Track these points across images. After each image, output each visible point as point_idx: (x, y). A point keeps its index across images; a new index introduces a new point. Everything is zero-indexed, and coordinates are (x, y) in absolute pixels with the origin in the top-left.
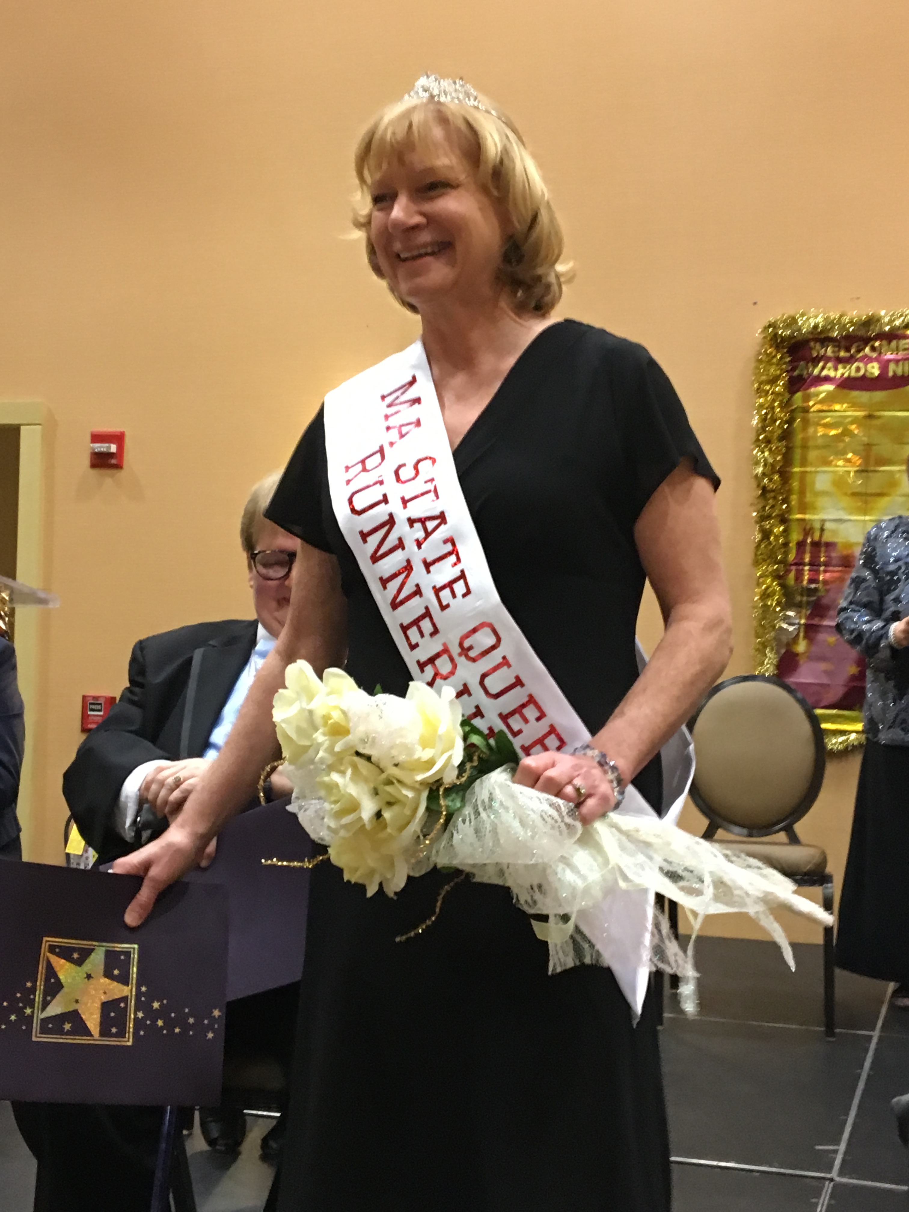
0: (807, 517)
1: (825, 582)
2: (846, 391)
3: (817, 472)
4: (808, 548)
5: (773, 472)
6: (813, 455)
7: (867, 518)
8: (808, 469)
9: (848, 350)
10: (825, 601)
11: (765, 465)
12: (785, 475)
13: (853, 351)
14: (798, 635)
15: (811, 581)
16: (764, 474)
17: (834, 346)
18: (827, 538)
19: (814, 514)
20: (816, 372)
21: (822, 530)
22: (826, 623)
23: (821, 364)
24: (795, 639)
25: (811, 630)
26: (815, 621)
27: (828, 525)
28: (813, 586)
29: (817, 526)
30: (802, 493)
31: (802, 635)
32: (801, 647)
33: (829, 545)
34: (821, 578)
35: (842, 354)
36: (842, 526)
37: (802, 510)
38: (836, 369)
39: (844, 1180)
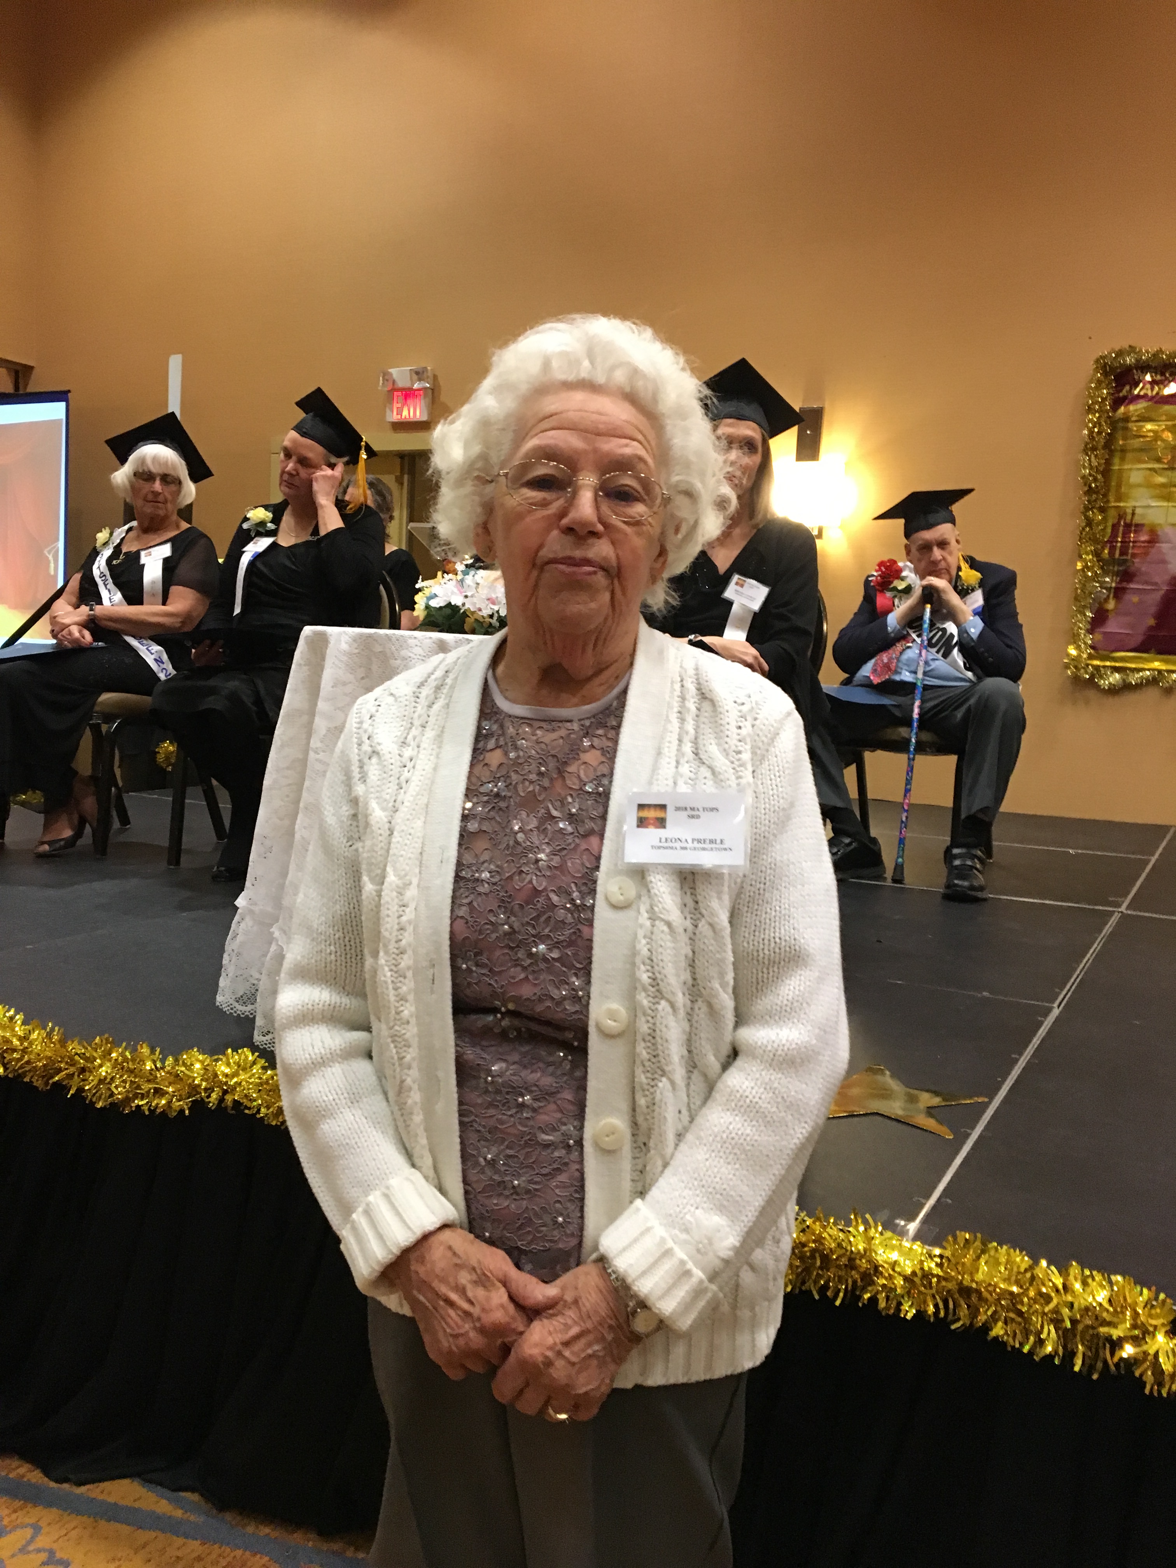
0: (1122, 504)
1: (1134, 555)
2: (1159, 405)
3: (1131, 469)
4: (1121, 529)
5: (1097, 472)
6: (1129, 456)
7: (1170, 504)
8: (1126, 467)
9: (1163, 374)
10: (1132, 569)
11: (1091, 468)
12: (1106, 472)
13: (1167, 375)
14: (1108, 596)
15: (1121, 554)
16: (1090, 475)
17: (1151, 373)
18: (1137, 520)
19: (1126, 502)
20: (1136, 392)
21: (1133, 514)
22: (1132, 586)
23: (1141, 385)
24: (1106, 600)
25: (1118, 593)
26: (1124, 585)
27: (1138, 511)
28: (1125, 557)
29: (1129, 511)
30: (1119, 486)
31: (1112, 596)
32: (1111, 605)
33: (1139, 527)
34: (1130, 551)
35: (1159, 377)
36: (1150, 511)
37: (1119, 499)
38: (1152, 389)
39: (1129, 912)
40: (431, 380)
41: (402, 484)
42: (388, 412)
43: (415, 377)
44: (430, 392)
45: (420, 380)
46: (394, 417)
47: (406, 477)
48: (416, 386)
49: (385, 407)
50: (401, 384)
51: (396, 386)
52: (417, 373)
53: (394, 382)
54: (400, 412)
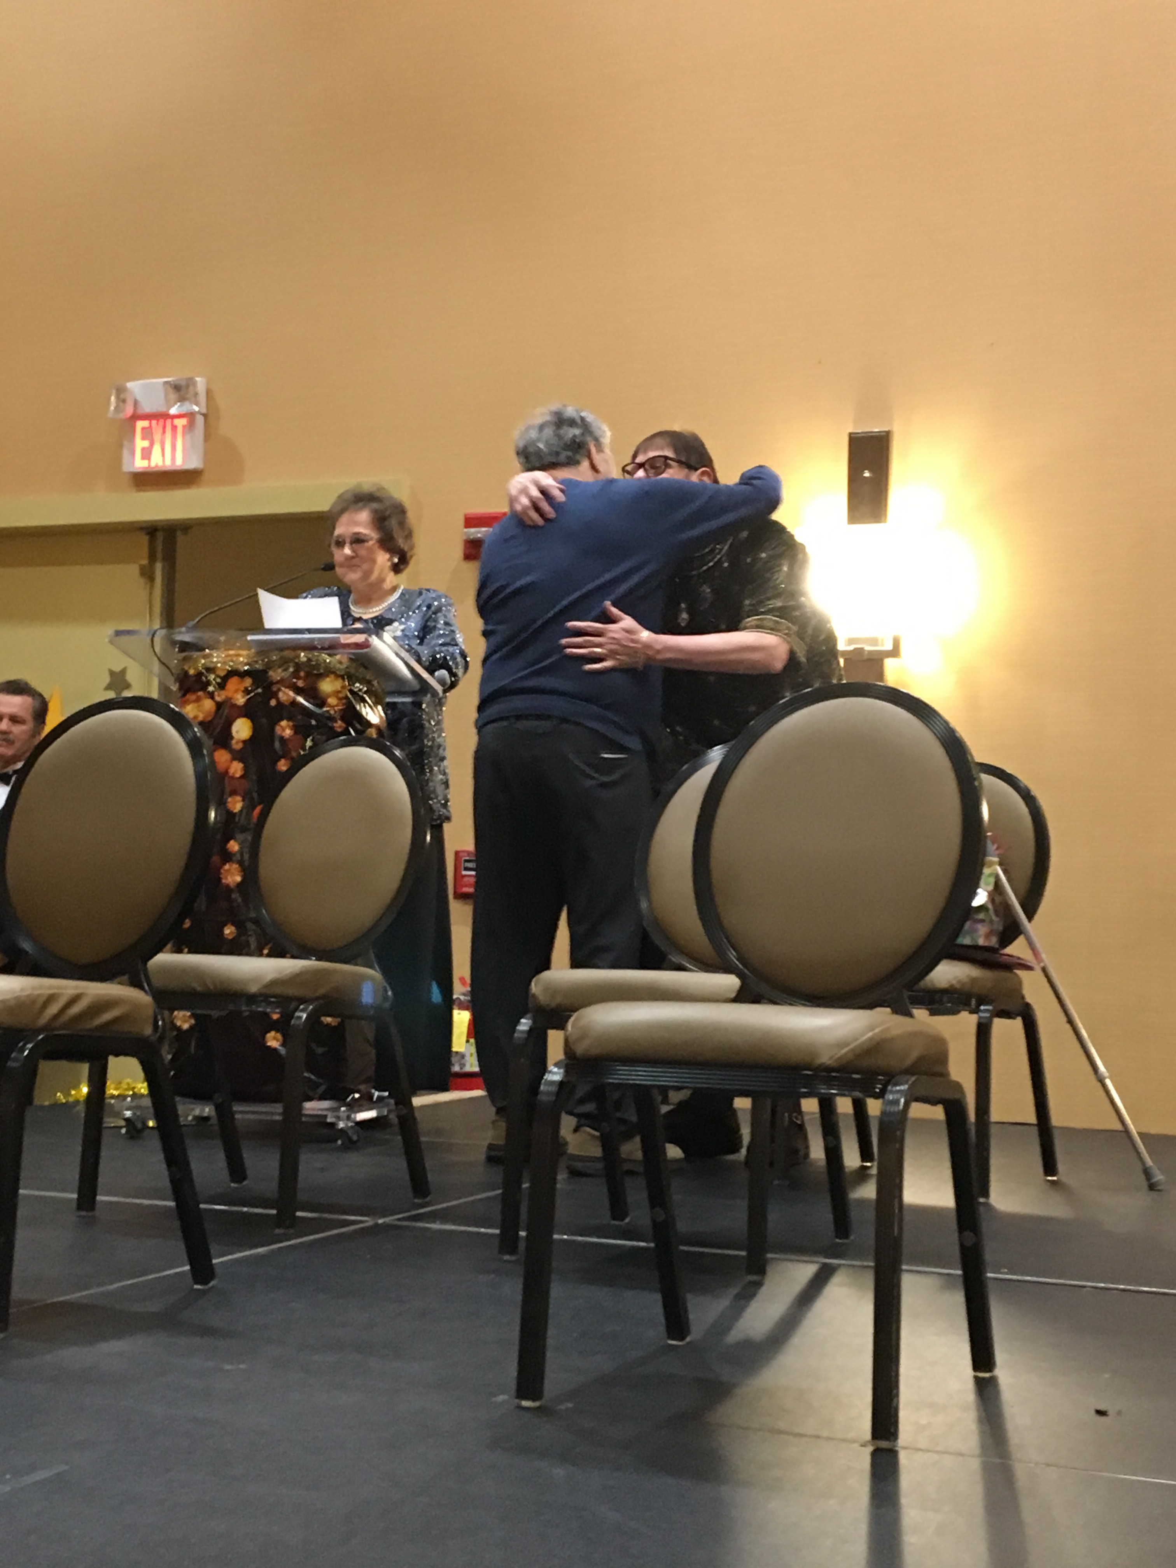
40: (202, 398)
41: (151, 579)
42: (126, 453)
43: (173, 396)
44: (200, 420)
45: (182, 399)
46: (140, 464)
47: (159, 566)
48: (173, 411)
49: (121, 446)
50: (147, 407)
51: (140, 412)
52: (177, 388)
53: (136, 403)
54: (147, 454)
